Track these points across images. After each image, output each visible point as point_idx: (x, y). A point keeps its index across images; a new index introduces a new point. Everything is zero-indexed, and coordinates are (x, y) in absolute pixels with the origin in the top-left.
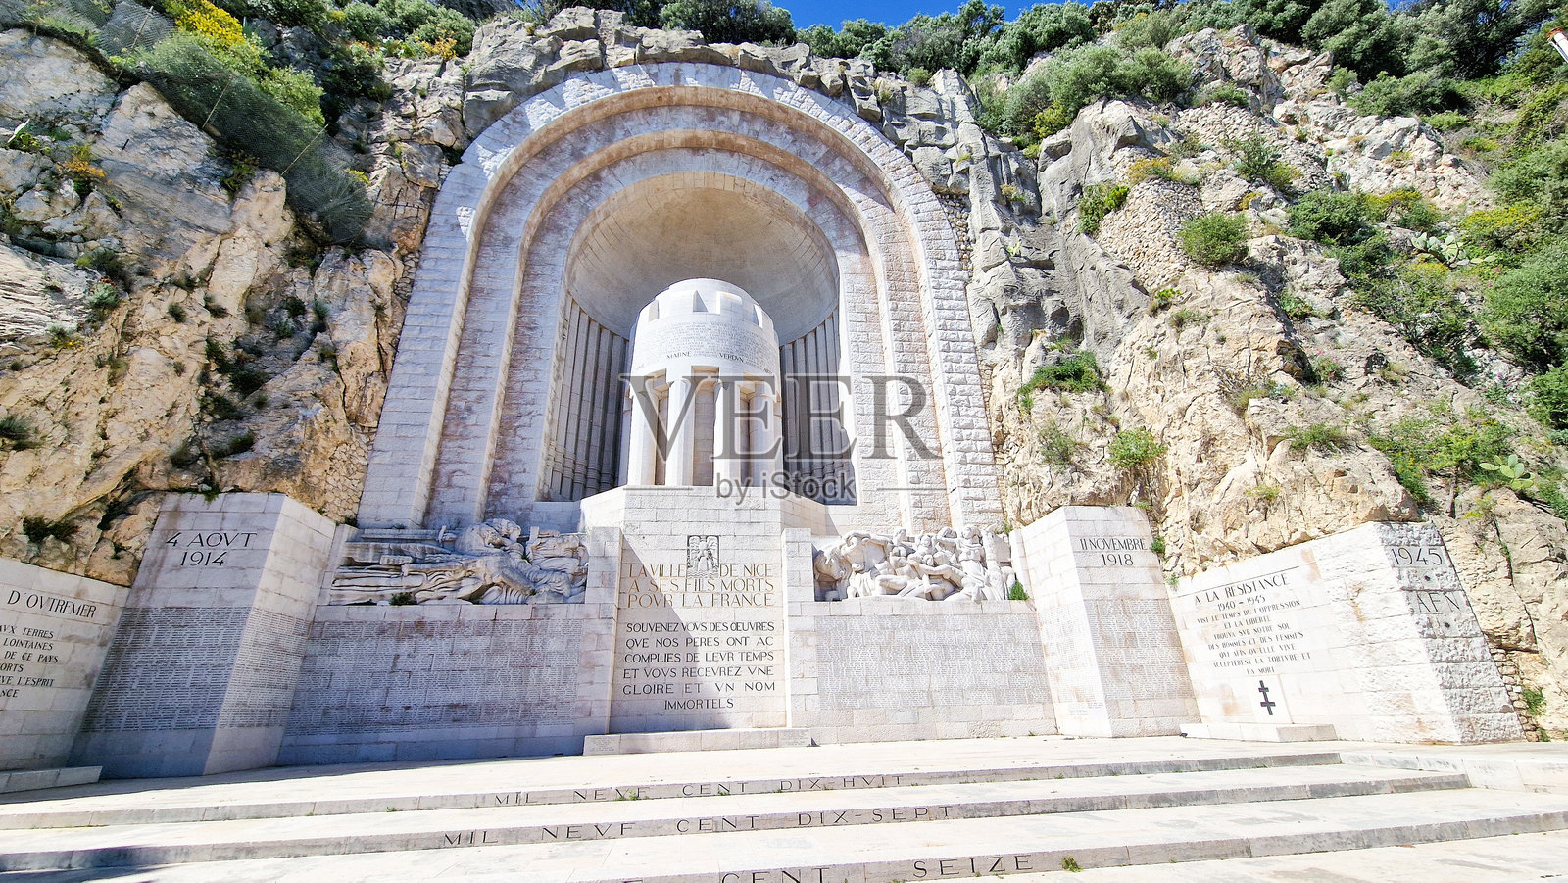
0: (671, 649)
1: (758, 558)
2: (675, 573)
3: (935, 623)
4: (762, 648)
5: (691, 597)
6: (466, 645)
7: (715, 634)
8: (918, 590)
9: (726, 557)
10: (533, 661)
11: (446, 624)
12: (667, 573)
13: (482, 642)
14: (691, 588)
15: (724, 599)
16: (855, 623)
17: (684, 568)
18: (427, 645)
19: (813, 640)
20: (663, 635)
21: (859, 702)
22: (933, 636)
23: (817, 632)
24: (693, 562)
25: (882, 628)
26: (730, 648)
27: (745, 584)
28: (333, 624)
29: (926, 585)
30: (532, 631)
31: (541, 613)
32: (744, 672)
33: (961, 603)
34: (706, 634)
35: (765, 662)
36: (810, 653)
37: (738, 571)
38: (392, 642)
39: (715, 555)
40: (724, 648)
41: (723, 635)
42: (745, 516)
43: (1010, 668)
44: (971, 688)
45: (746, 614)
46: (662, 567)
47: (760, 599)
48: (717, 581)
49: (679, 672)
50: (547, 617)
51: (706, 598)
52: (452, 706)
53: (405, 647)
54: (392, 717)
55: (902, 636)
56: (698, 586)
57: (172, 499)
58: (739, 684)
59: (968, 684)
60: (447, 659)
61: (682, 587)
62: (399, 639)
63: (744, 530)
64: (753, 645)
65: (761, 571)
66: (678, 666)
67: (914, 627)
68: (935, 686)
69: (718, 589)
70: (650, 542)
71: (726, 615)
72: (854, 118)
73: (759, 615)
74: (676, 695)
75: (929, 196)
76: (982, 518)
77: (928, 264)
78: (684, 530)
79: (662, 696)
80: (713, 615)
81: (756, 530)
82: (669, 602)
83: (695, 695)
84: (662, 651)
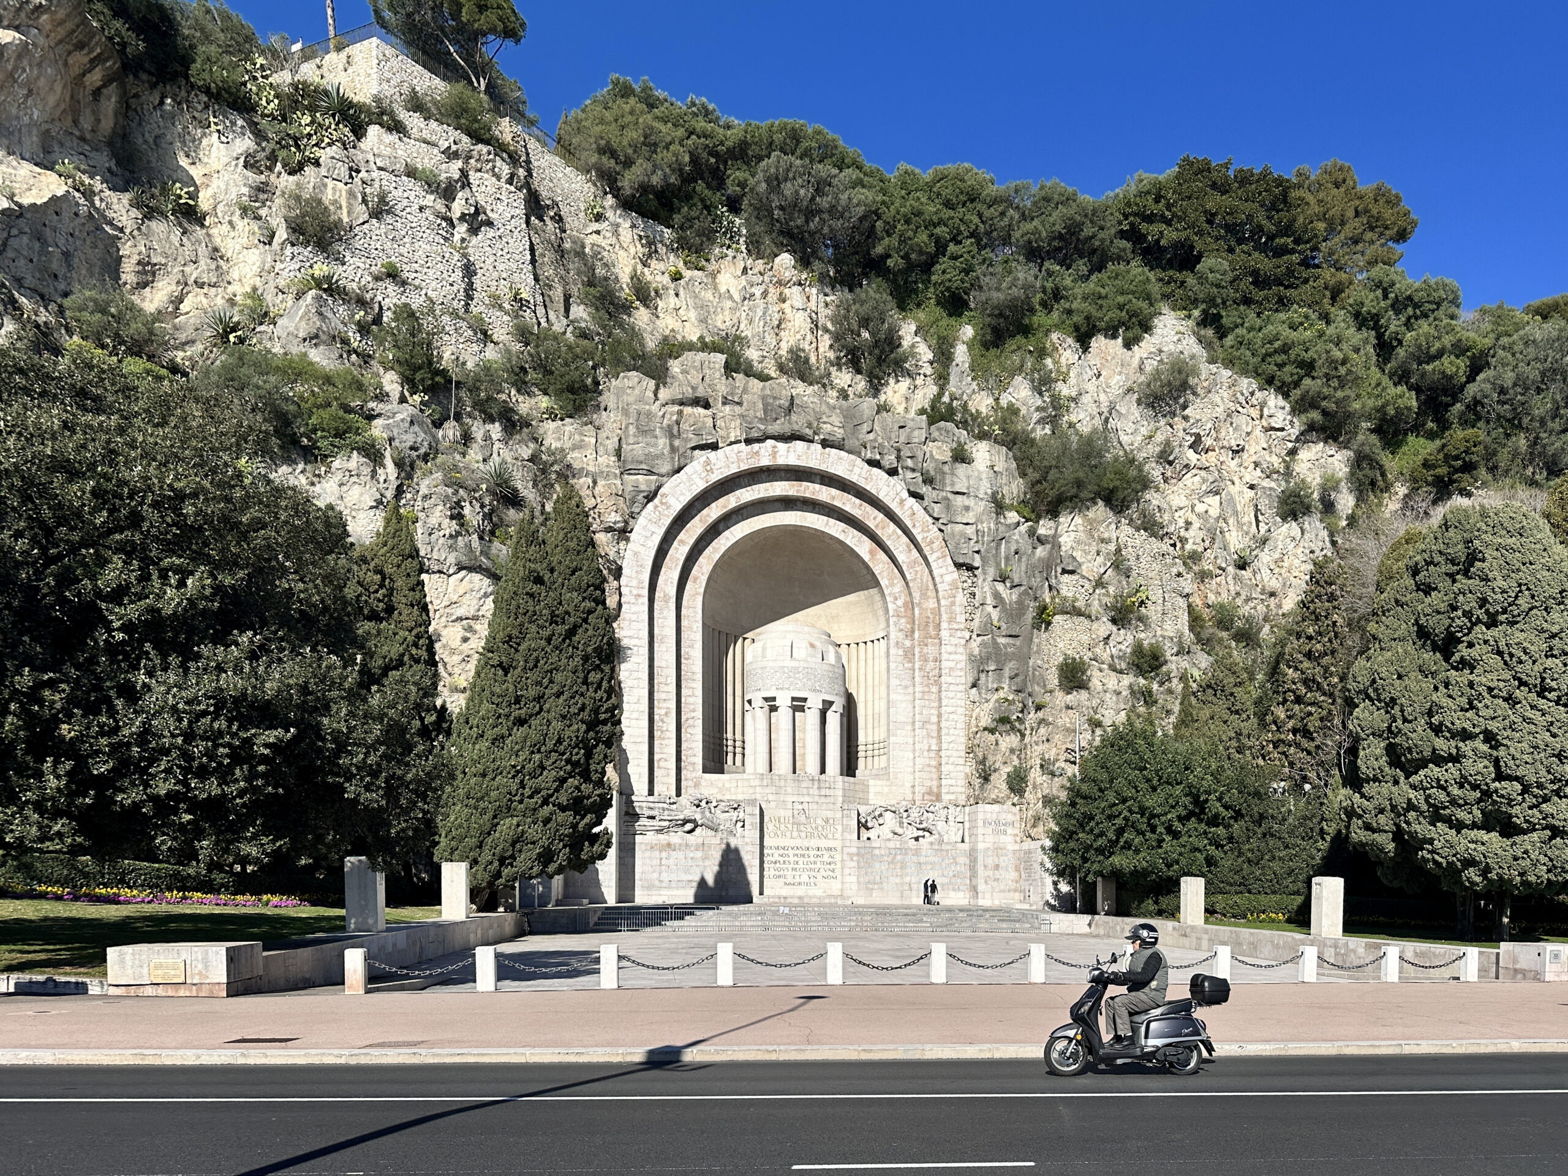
1: (829, 814)
2: (787, 821)
3: (917, 852)
4: (830, 860)
5: (795, 834)
6: (691, 855)
7: (807, 852)
8: (910, 836)
9: (812, 815)
11: (680, 844)
12: (783, 821)
13: (699, 854)
14: (795, 829)
15: (812, 836)
16: (877, 852)
17: (791, 818)
18: (673, 854)
19: (855, 858)
20: (781, 852)
21: (876, 886)
22: (915, 859)
23: (858, 854)
24: (797, 816)
25: (891, 854)
26: (815, 859)
27: (823, 827)
29: (915, 834)
31: (724, 841)
32: (822, 872)
33: (931, 843)
34: (802, 852)
35: (831, 867)
36: (854, 864)
37: (819, 821)
39: (807, 812)
40: (812, 859)
41: (812, 853)
42: (823, 792)
45: (823, 843)
46: (780, 818)
47: (831, 836)
48: (808, 827)
49: (791, 870)
51: (803, 835)
53: (664, 855)
55: (899, 858)
56: (798, 829)
58: (819, 876)
60: (684, 861)
61: (790, 828)
62: (661, 851)
63: (823, 800)
64: (826, 858)
65: (830, 822)
66: (791, 866)
67: (907, 854)
69: (808, 830)
70: (773, 804)
71: (814, 843)
72: (905, 494)
73: (830, 844)
74: (790, 880)
75: (952, 568)
76: (952, 797)
77: (944, 625)
78: (790, 799)
79: (782, 880)
80: (806, 843)
81: (828, 800)
82: (784, 835)
83: (797, 880)
84: (782, 860)
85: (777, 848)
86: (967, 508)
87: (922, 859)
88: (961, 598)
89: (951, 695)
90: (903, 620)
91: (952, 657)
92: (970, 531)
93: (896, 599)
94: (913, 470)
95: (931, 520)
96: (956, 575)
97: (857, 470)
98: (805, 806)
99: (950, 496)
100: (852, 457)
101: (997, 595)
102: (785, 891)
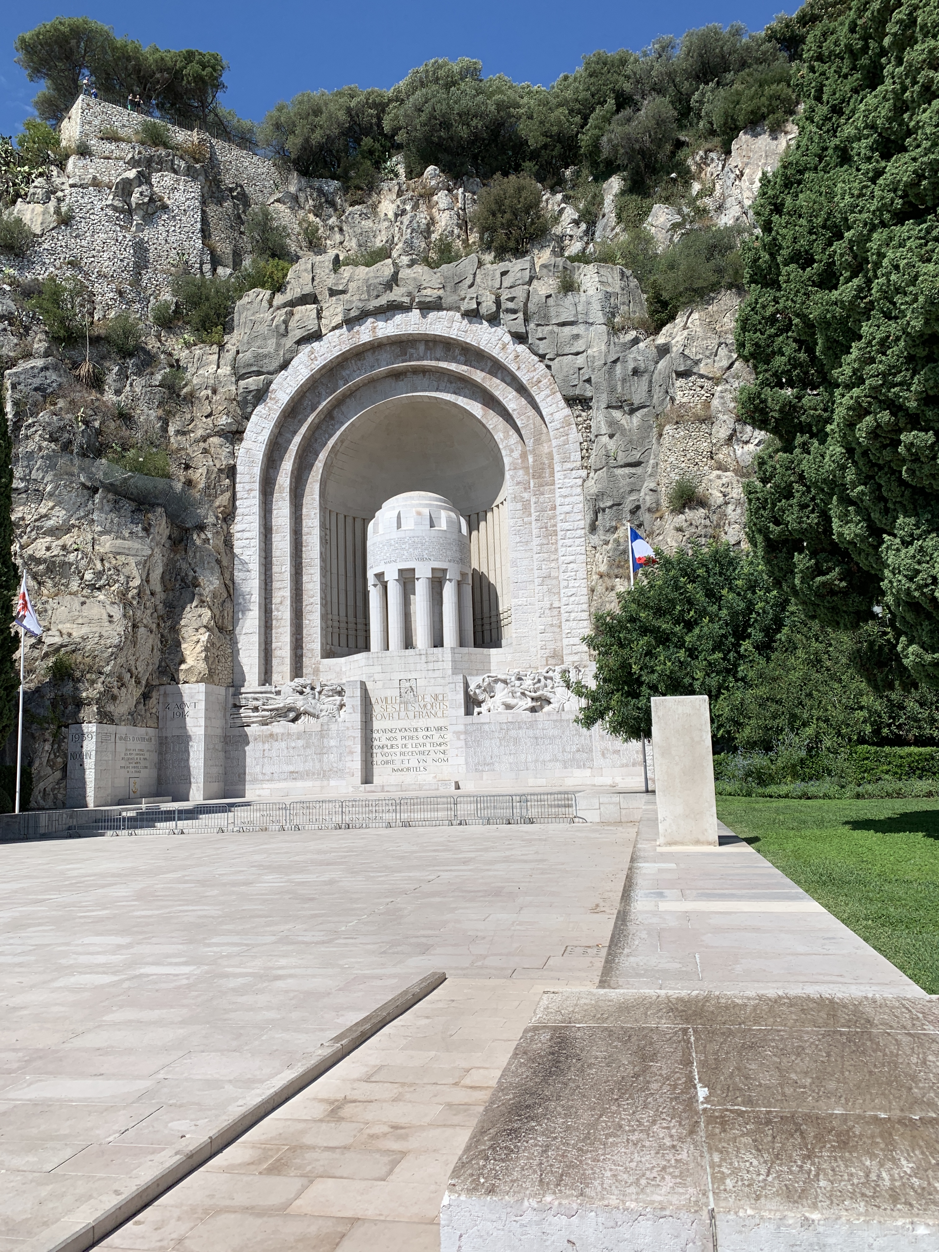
0: (394, 742)
1: (439, 690)
2: (394, 701)
3: (532, 726)
4: (441, 740)
5: (403, 714)
6: (293, 745)
7: (416, 734)
8: (524, 708)
9: (420, 692)
10: (324, 751)
11: (283, 734)
12: (389, 701)
13: (300, 743)
14: (402, 709)
15: (420, 715)
16: (486, 727)
17: (398, 698)
18: (276, 745)
19: (462, 737)
20: (389, 735)
21: (487, 768)
22: (531, 733)
23: (466, 733)
24: (403, 695)
25: (501, 729)
26: (425, 741)
27: (432, 706)
28: (234, 736)
29: (530, 704)
30: (322, 737)
31: (325, 727)
32: (432, 753)
33: (550, 712)
34: (411, 734)
35: (443, 747)
36: (462, 743)
37: (428, 699)
38: (261, 744)
39: (415, 689)
40: (421, 741)
41: (421, 734)
42: (431, 666)
43: (574, 748)
44: (550, 761)
45: (433, 722)
46: (386, 698)
47: (440, 714)
48: (416, 705)
49: (398, 754)
50: (328, 730)
51: (411, 714)
52: (292, 772)
53: (267, 746)
54: (267, 778)
55: (513, 733)
56: (406, 709)
57: (162, 688)
58: (429, 760)
59: (548, 758)
60: (286, 751)
61: (398, 709)
62: (264, 743)
63: (431, 674)
64: (436, 739)
65: (440, 697)
66: (398, 751)
67: (520, 728)
68: (529, 759)
69: (417, 709)
70: (380, 684)
71: (421, 723)
72: (508, 338)
73: (439, 722)
74: (398, 765)
75: (562, 404)
76: (576, 658)
77: (557, 468)
78: (397, 676)
79: (390, 766)
80: (414, 724)
81: (437, 674)
82: (391, 717)
83: (407, 765)
84: (389, 743)
85: (384, 731)
86: (577, 337)
87: (538, 733)
88: (575, 436)
89: (568, 542)
90: (521, 472)
91: (567, 500)
92: (580, 360)
93: (512, 451)
94: (514, 311)
95: (536, 359)
96: (567, 411)
97: (456, 325)
98: (413, 683)
99: (556, 329)
100: (451, 313)
101: (612, 423)
102: (395, 779)
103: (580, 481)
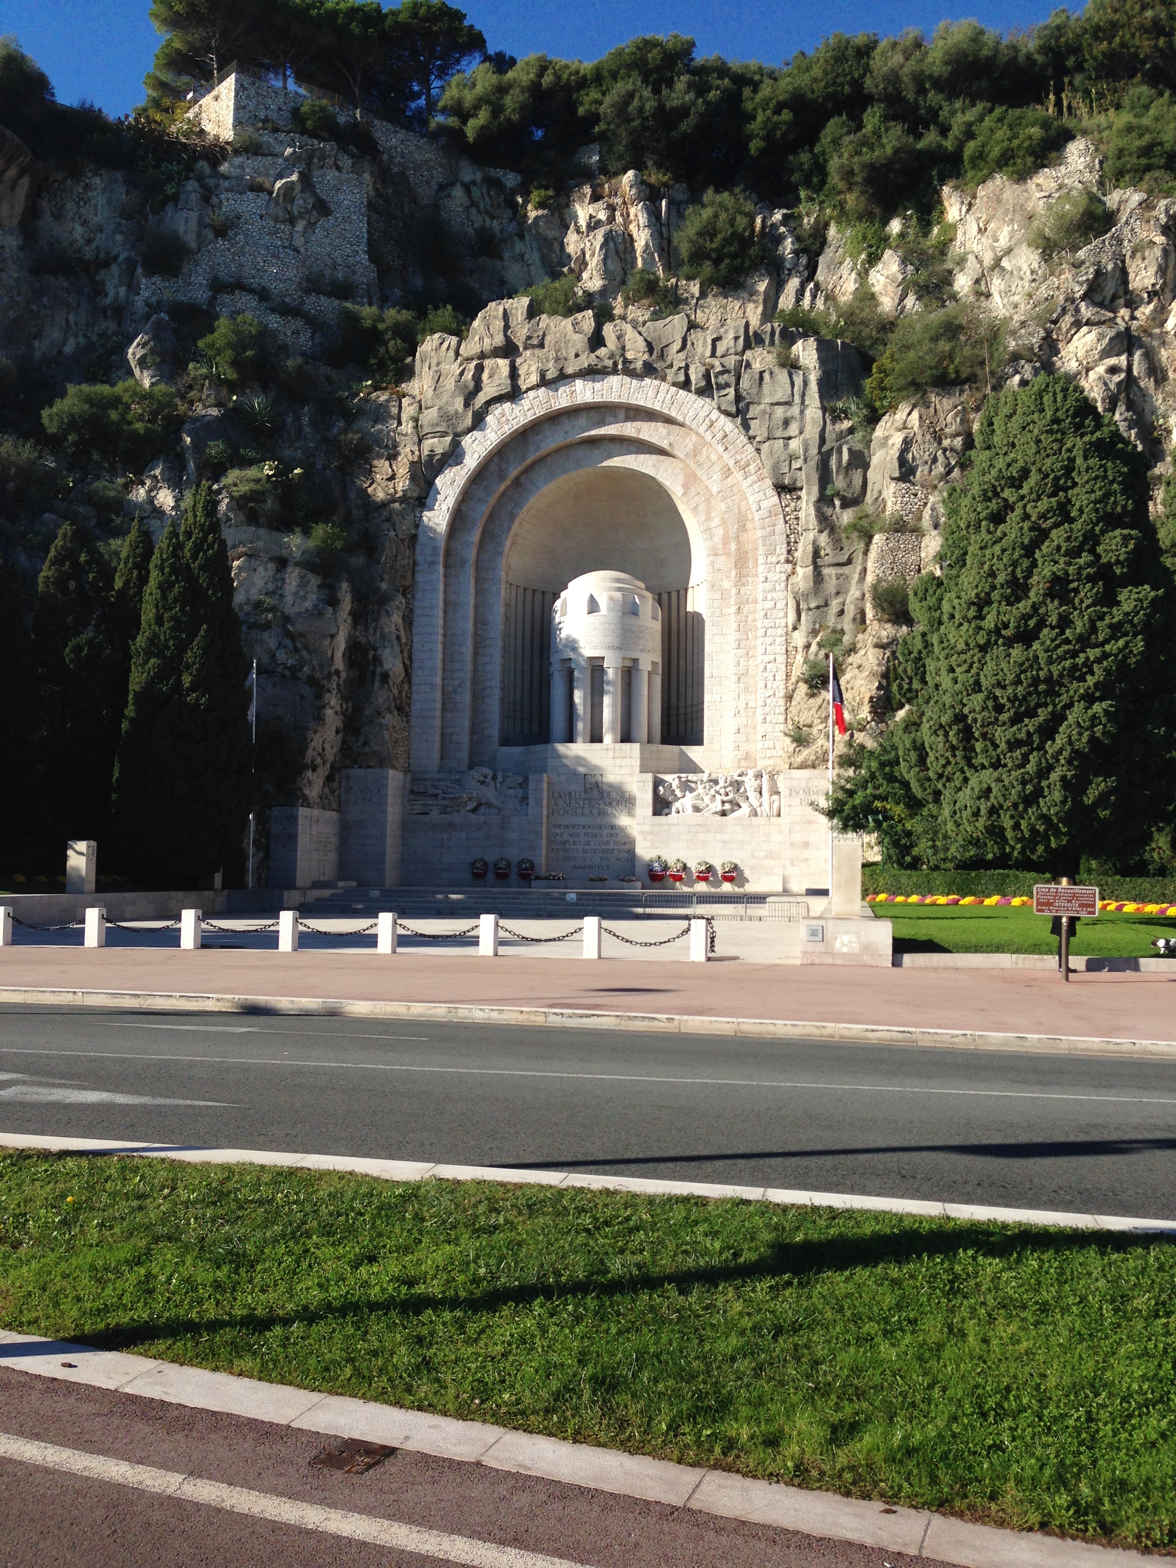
0: (576, 839)
2: (578, 797)
3: (721, 828)
4: (626, 839)
5: (587, 810)
6: (473, 835)
7: (600, 831)
8: (713, 811)
9: (606, 788)
10: (505, 842)
11: (462, 824)
12: (573, 797)
13: (480, 834)
14: (586, 805)
15: (605, 812)
18: (455, 834)
19: (649, 837)
23: (652, 833)
24: (588, 790)
25: (690, 831)
26: (609, 839)
27: (618, 804)
28: (411, 823)
29: (720, 807)
30: (503, 828)
31: (507, 820)
32: (616, 854)
33: (740, 817)
34: (594, 831)
35: (628, 847)
36: (648, 844)
37: (614, 796)
38: (439, 832)
39: (600, 785)
40: (605, 839)
41: (604, 832)
42: (618, 762)
46: (570, 793)
47: (625, 812)
48: (601, 802)
49: (581, 850)
50: (510, 822)
51: (595, 811)
53: (446, 834)
56: (590, 805)
57: (344, 771)
58: (612, 857)
60: (465, 840)
61: (581, 805)
62: (442, 831)
63: (617, 770)
64: (621, 838)
67: (708, 831)
69: (602, 806)
70: (564, 778)
71: (606, 821)
72: (715, 414)
75: (771, 492)
76: (770, 762)
77: (761, 559)
78: (583, 771)
79: (572, 863)
80: (599, 821)
81: (624, 771)
82: (575, 812)
83: (589, 862)
84: (571, 840)
85: (567, 827)
86: (790, 419)
88: (782, 527)
89: (768, 640)
91: (770, 595)
92: (791, 447)
94: (724, 387)
95: (745, 440)
96: (775, 499)
97: (661, 396)
98: (598, 779)
99: (767, 409)
101: (821, 518)
103: (783, 577)
